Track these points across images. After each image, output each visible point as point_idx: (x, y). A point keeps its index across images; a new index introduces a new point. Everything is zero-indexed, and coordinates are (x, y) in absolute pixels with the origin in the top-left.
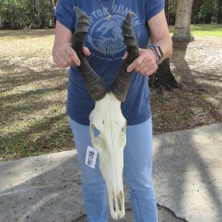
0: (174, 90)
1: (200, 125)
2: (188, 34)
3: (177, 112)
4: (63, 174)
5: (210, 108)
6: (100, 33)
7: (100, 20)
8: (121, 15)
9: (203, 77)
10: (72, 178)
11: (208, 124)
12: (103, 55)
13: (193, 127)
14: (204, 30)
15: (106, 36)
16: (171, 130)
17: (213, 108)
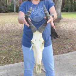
2: (60, 16)
4: (16, 72)
5: (71, 46)
8: (40, 9)
10: (20, 74)
11: (71, 52)
13: (66, 53)
16: (57, 54)
17: (72, 46)
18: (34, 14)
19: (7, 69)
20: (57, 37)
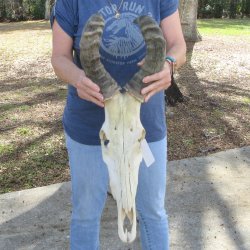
0: (179, 104)
1: (215, 150)
2: (194, 31)
3: (183, 133)
4: (39, 217)
5: (226, 129)
6: (111, 32)
7: (110, 18)
8: (133, 12)
9: (215, 89)
10: (52, 222)
11: (224, 149)
12: (114, 58)
13: (206, 154)
14: (213, 27)
15: (118, 35)
16: (178, 158)
17: (229, 129)
18: (109, 28)
19: (11, 207)
20: (181, 101)
